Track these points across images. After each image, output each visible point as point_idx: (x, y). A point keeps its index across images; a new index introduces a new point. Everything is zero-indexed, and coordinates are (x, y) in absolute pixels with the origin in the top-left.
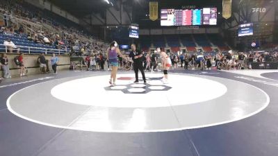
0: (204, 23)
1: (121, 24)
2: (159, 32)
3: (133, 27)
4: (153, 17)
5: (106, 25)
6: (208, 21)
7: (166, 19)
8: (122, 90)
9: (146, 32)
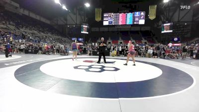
0: (135, 23)
1: (76, 24)
2: (102, 29)
3: (84, 26)
4: (98, 19)
5: (67, 25)
6: (138, 21)
7: (107, 20)
8: (85, 69)
9: (93, 29)
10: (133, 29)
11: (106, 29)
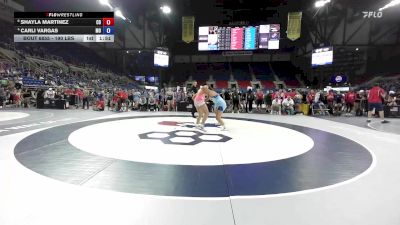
0: (261, 47)
1: (144, 48)
2: (196, 59)
4: (188, 39)
5: (124, 49)
6: (267, 44)
7: (206, 41)
8: (162, 139)
9: (179, 59)
10: (257, 58)
11: (204, 59)
